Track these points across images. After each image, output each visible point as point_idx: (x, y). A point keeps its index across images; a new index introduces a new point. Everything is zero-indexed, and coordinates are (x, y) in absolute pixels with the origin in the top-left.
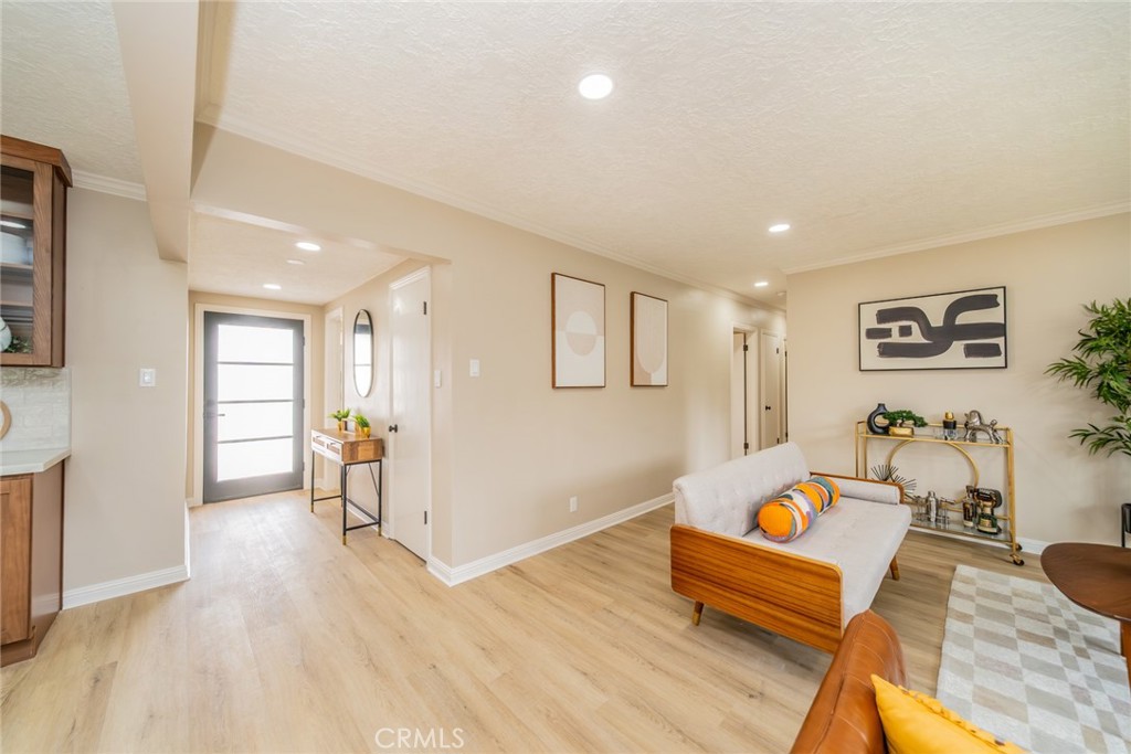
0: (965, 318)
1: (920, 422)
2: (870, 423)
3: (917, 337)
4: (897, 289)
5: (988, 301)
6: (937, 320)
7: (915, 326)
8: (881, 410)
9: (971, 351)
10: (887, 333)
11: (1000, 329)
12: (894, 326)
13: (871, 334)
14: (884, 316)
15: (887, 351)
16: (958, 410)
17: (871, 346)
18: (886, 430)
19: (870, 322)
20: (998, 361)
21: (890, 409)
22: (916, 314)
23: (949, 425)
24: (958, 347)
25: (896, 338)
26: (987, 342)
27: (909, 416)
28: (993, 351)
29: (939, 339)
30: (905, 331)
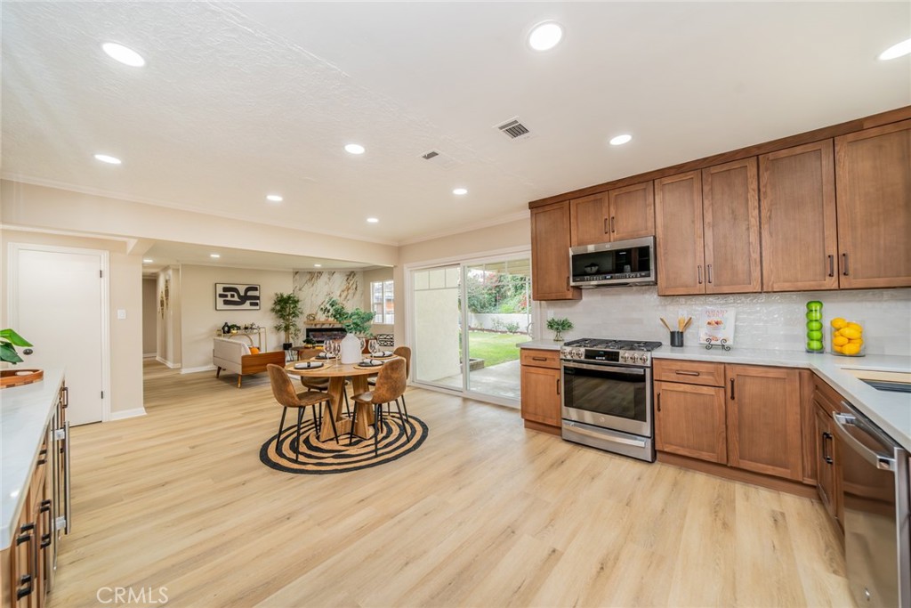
0: (250, 293)
1: (239, 328)
2: (223, 328)
3: (236, 299)
4: (231, 280)
5: (255, 289)
6: (242, 294)
7: (236, 295)
8: (226, 325)
9: (252, 304)
10: (226, 296)
11: (258, 298)
12: (229, 294)
13: (221, 296)
14: (225, 289)
15: (226, 303)
16: (248, 323)
17: (220, 301)
18: (229, 332)
19: (220, 291)
20: (258, 307)
21: (229, 325)
22: (235, 290)
23: (246, 328)
24: (248, 302)
25: (229, 298)
26: (255, 301)
27: (235, 326)
28: (256, 304)
29: (243, 299)
30: (232, 296)
